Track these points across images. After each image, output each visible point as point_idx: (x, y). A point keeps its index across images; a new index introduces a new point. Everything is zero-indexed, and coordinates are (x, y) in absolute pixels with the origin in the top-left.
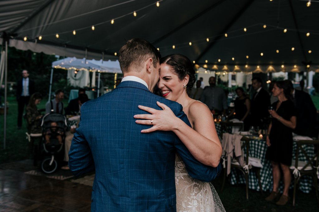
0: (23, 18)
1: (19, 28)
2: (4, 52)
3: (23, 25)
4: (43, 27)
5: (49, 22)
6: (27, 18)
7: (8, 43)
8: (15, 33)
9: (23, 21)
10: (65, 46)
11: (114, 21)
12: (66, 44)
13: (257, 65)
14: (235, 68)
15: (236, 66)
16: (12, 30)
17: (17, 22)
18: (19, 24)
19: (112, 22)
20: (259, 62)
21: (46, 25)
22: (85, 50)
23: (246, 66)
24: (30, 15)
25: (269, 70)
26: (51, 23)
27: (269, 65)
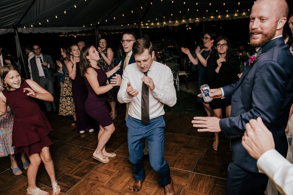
0: (21, 15)
1: (20, 21)
2: (16, 36)
3: (22, 19)
4: (34, 18)
5: (36, 15)
6: (22, 15)
7: (17, 31)
8: (20, 24)
9: (21, 17)
10: (52, 26)
11: (66, 11)
12: (52, 25)
13: (176, 20)
14: (163, 23)
15: (164, 22)
16: (17, 23)
17: (18, 18)
18: (20, 19)
19: (65, 12)
20: (177, 18)
21: (35, 17)
22: (65, 27)
23: (170, 22)
24: (24, 13)
25: (183, 22)
26: (38, 15)
27: (183, 19)
